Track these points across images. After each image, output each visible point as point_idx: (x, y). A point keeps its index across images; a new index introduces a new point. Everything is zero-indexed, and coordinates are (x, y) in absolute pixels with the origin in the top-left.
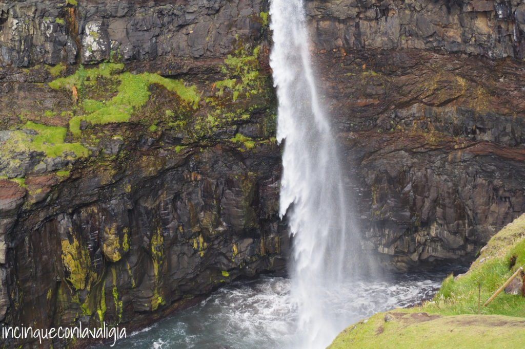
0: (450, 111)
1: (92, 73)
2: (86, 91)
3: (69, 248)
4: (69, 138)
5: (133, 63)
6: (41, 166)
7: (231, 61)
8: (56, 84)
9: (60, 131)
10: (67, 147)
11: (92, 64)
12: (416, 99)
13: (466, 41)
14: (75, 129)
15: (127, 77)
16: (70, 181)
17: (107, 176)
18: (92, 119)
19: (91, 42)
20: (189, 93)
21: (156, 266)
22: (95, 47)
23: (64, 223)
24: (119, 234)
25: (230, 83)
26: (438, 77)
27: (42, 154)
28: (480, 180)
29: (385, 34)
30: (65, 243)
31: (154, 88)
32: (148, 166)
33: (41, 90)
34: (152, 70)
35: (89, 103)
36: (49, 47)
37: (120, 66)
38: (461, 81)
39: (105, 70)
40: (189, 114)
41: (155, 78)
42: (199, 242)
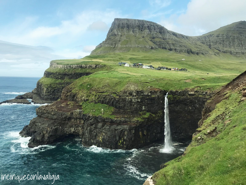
0: (185, 118)
1: (143, 112)
2: (142, 114)
3: (140, 133)
4: (141, 119)
5: (148, 111)
6: (138, 122)
7: (159, 111)
8: (139, 113)
9: (140, 118)
10: (141, 120)
11: (143, 111)
12: (181, 117)
13: (188, 109)
14: (142, 118)
15: (147, 113)
16: (141, 124)
17: (145, 124)
18: (144, 117)
19: (143, 108)
20: (154, 115)
21: (149, 136)
22: (144, 109)
23: (140, 129)
24: (146, 131)
25: (159, 114)
26: (184, 114)
27: (138, 121)
28: (189, 127)
29: (178, 109)
30: (140, 132)
31: (150, 114)
32: (149, 123)
33: (137, 114)
34: (150, 112)
35: (143, 115)
36: (139, 109)
37: (146, 111)
38: (187, 115)
39: (145, 112)
40: (154, 117)
41: (150, 113)
42: (154, 134)
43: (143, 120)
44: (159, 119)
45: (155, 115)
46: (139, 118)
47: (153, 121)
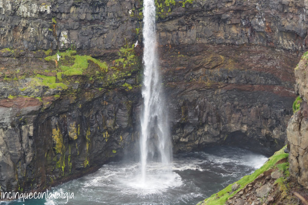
0: (217, 71)
1: (63, 54)
2: (61, 62)
3: (56, 134)
4: (57, 81)
5: (80, 51)
6: (47, 92)
7: (123, 50)
8: (48, 58)
9: (53, 78)
10: (58, 84)
11: (63, 50)
12: (201, 66)
13: (226, 38)
14: (60, 78)
15: (78, 57)
16: (59, 100)
17: (73, 99)
18: (66, 73)
19: (64, 39)
20: (103, 65)
21: (87, 145)
22: (66, 42)
23: (54, 121)
24: (77, 127)
25: (122, 60)
26: (212, 56)
27: (47, 87)
28: (228, 103)
29: (189, 37)
30: (54, 130)
31: (89, 61)
32: (88, 96)
33: (41, 61)
34: (87, 54)
35: (63, 67)
36: (45, 41)
37: (75, 52)
38: (222, 57)
39: (68, 53)
40: (104, 74)
41: (89, 58)
42: (106, 135)
43: (64, 86)
44: (122, 78)
45: (108, 62)
46: (48, 78)
47: (100, 86)
